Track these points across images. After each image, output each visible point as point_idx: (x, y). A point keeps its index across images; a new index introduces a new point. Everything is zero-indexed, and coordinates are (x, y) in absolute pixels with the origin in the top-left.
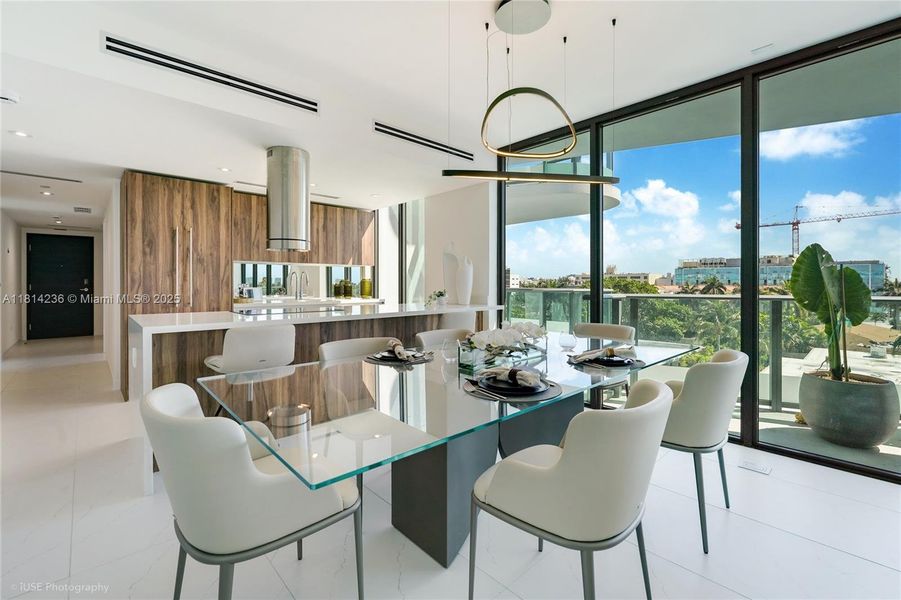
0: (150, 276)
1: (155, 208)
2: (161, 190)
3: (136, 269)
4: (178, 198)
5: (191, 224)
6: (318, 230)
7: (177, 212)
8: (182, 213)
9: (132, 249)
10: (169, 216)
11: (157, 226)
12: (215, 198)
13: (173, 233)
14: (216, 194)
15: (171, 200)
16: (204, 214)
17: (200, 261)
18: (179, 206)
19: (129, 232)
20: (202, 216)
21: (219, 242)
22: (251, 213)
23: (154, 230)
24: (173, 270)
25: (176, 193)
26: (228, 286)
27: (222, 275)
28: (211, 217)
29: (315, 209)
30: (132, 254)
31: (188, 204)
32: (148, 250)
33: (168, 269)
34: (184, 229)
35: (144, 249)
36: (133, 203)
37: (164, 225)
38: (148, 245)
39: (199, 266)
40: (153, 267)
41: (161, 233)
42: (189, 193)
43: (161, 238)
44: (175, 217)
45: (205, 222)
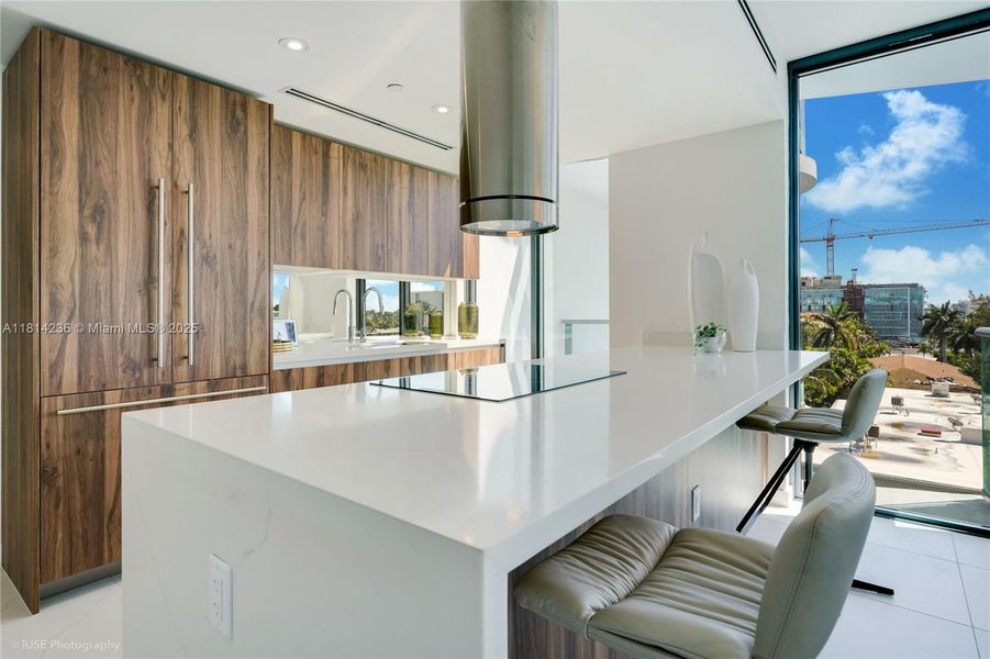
0: (97, 292)
1: (109, 126)
2: (123, 89)
3: (63, 275)
4: (161, 112)
5: (189, 175)
6: (400, 210)
7: (160, 143)
8: (171, 147)
9: (53, 226)
10: (141, 153)
11: (115, 173)
12: (238, 124)
13: (151, 191)
14: (239, 113)
15: (146, 116)
16: (217, 156)
17: (207, 259)
18: (165, 132)
19: (46, 181)
20: (211, 159)
21: (245, 221)
22: (291, 166)
23: (107, 181)
24: (150, 281)
25: (156, 98)
26: (263, 318)
27: (251, 291)
28: (230, 164)
29: (396, 170)
30: (52, 240)
31: (183, 129)
32: (91, 229)
33: (140, 278)
34: (175, 185)
35: (82, 226)
36: (56, 110)
37: (129, 173)
38: (93, 218)
39: (206, 271)
40: (104, 272)
41: (123, 191)
42: (185, 106)
43: (123, 202)
44: (155, 156)
45: (217, 172)
